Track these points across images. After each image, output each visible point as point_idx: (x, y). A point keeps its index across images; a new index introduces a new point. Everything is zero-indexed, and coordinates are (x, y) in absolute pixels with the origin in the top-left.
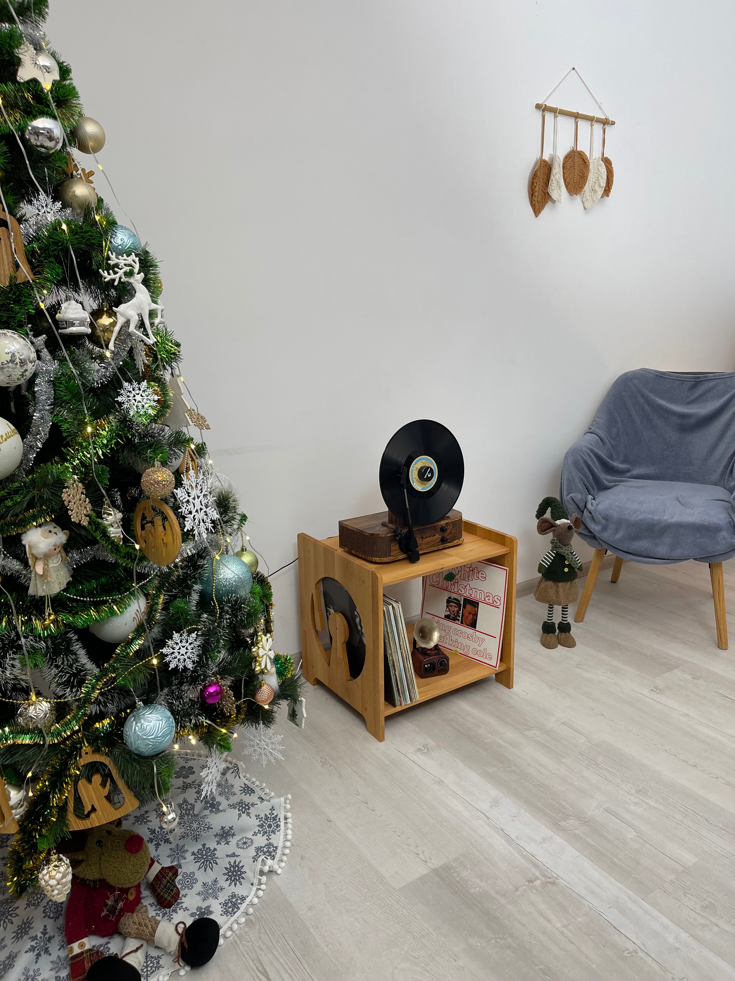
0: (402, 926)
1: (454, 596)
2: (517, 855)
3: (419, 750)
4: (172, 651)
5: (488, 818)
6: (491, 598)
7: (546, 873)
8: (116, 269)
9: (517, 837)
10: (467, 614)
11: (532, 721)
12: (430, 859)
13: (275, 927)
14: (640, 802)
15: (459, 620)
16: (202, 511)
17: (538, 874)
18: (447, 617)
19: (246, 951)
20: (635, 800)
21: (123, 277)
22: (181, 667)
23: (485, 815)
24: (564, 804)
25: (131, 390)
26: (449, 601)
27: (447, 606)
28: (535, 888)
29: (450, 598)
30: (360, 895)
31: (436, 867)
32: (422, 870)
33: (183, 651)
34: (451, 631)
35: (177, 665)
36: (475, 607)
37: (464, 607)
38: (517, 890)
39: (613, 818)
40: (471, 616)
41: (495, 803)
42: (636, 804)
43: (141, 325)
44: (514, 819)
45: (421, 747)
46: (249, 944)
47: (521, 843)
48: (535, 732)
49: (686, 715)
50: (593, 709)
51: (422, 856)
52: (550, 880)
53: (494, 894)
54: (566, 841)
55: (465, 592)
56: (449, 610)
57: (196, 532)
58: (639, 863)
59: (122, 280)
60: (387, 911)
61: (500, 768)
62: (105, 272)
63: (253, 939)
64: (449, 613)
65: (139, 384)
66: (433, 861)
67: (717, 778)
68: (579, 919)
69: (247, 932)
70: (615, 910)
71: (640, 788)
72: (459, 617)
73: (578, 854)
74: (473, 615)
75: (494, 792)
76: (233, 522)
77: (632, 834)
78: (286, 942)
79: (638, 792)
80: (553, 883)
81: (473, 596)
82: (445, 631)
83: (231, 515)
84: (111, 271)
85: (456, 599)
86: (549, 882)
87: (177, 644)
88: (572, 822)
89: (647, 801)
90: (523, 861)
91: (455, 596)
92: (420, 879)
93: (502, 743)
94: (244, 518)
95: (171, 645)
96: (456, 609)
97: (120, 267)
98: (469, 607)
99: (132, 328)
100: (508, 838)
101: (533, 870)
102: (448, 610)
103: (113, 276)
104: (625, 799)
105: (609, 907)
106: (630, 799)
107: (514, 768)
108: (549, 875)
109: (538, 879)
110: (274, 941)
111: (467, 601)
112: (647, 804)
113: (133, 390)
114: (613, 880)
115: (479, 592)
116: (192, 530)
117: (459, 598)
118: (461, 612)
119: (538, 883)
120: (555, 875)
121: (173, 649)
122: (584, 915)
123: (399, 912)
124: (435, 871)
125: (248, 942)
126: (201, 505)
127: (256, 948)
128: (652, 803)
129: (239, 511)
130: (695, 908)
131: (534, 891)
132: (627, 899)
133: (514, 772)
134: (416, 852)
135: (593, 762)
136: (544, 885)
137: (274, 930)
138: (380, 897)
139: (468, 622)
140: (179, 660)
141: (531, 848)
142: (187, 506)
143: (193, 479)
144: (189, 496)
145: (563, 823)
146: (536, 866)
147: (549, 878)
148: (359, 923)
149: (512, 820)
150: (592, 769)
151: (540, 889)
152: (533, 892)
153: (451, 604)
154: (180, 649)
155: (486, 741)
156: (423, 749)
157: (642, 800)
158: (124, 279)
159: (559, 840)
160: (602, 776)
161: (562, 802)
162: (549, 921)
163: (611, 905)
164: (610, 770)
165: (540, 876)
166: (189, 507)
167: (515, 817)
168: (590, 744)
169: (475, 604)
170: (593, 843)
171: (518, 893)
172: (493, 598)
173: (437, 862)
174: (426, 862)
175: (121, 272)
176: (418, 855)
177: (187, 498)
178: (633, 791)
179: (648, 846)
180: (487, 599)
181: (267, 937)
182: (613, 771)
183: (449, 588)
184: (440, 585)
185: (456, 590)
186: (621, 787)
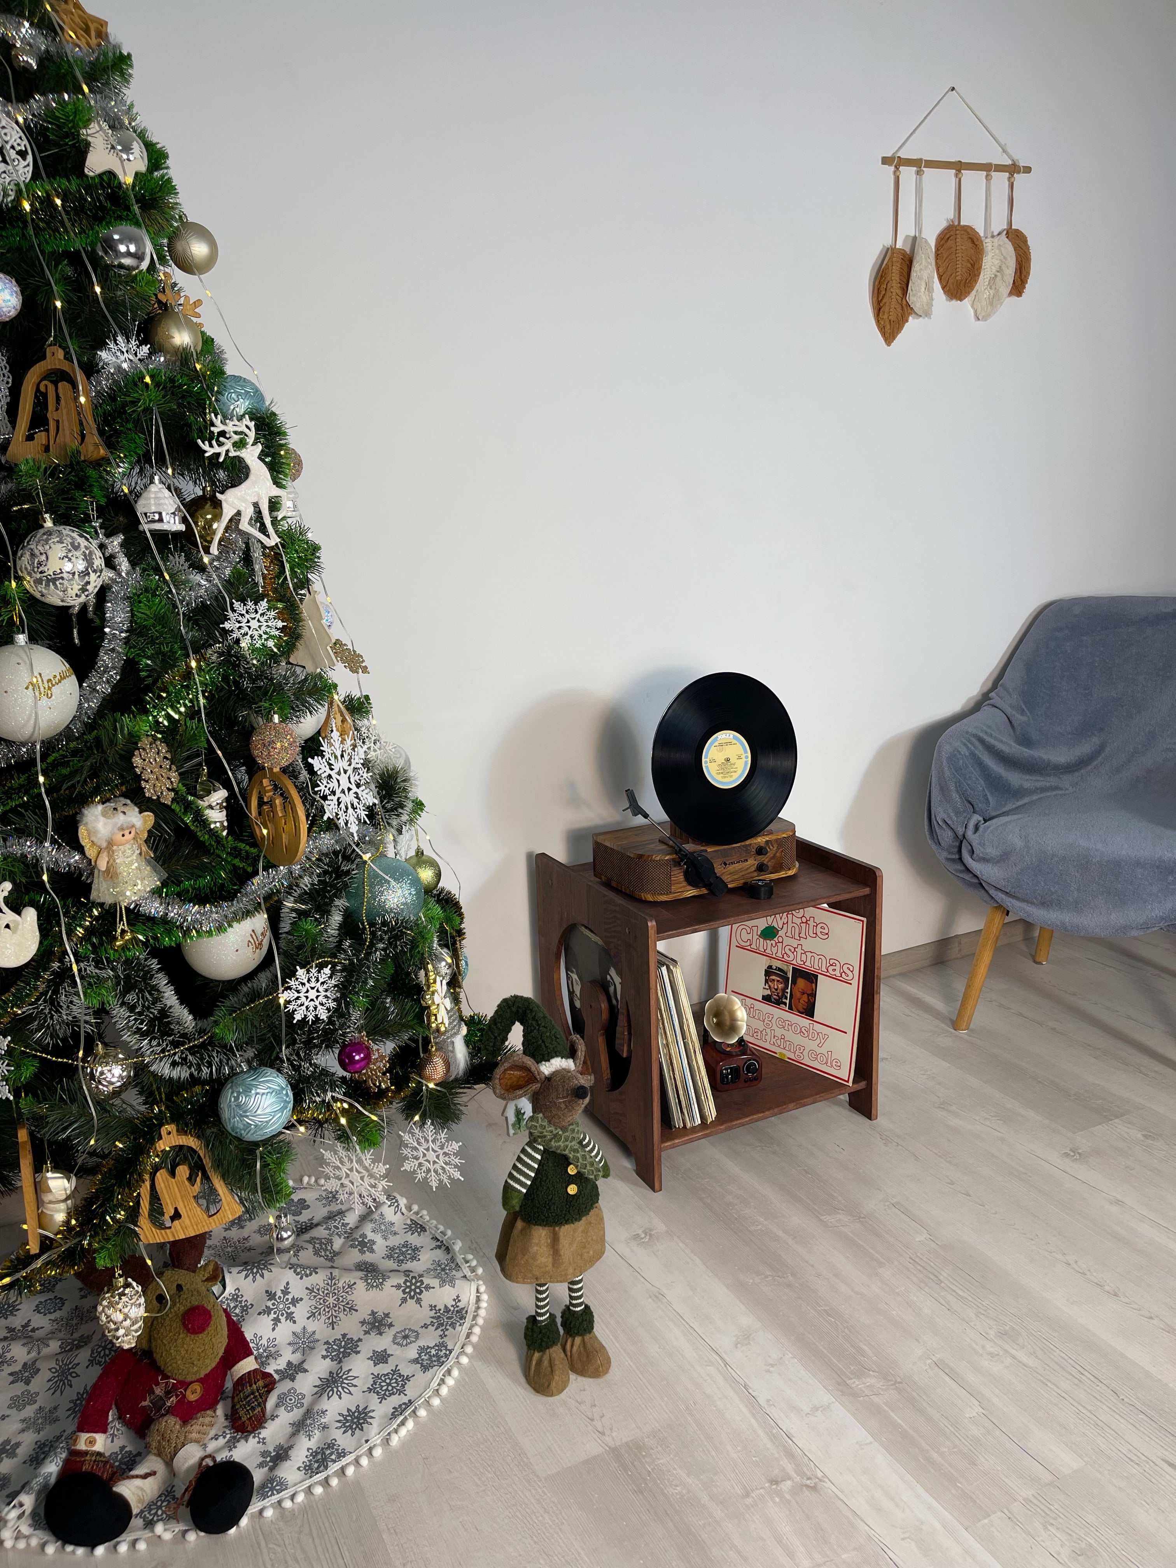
0: (535, 1542)
1: (776, 964)
2: (761, 1432)
3: (636, 1237)
5: (726, 1364)
6: (837, 968)
7: (805, 1469)
8: (221, 439)
9: (768, 1401)
10: (798, 994)
11: (840, 1198)
12: (611, 1429)
13: (327, 1525)
14: (1001, 1353)
15: (785, 1004)
16: (351, 792)
17: (790, 1468)
18: (766, 999)
19: (271, 1560)
20: (992, 1350)
21: (232, 449)
23: (722, 1358)
24: (866, 1348)
25: (244, 612)
26: (769, 972)
27: (766, 981)
28: (780, 1495)
30: (478, 1482)
31: (618, 1443)
32: (592, 1447)
34: (774, 1021)
36: (812, 982)
37: (794, 982)
38: (747, 1495)
39: (947, 1378)
40: (805, 998)
41: (745, 1338)
42: (992, 1355)
44: (772, 1369)
45: (640, 1232)
46: (279, 1550)
47: (774, 1412)
48: (841, 1217)
49: (1118, 1202)
50: (952, 1183)
51: (598, 1424)
52: (808, 1482)
53: (705, 1499)
54: (854, 1415)
55: (795, 958)
56: (769, 986)
58: (973, 1463)
59: (231, 454)
60: (518, 1514)
61: (767, 1277)
63: (287, 1542)
64: (768, 992)
65: (256, 604)
66: (614, 1434)
67: (1151, 1318)
68: (845, 1556)
69: (280, 1529)
70: (913, 1544)
71: (1007, 1328)
72: (786, 998)
73: (870, 1439)
74: (809, 995)
75: (747, 1319)
76: (400, 811)
77: (974, 1410)
78: (338, 1552)
79: (1002, 1335)
80: (814, 1488)
82: (764, 1021)
83: (397, 800)
85: (780, 970)
86: (807, 1486)
88: (870, 1381)
89: (1014, 1352)
90: (769, 1445)
91: (778, 964)
92: (586, 1462)
93: (780, 1233)
94: (419, 805)
96: (780, 986)
97: (227, 435)
98: (801, 982)
99: (244, 523)
100: (752, 1402)
101: (785, 1462)
102: (767, 987)
103: (217, 449)
104: (974, 1345)
105: (903, 1539)
106: (983, 1347)
107: (791, 1278)
108: (809, 1473)
109: (789, 1479)
110: (319, 1549)
111: (799, 973)
112: (1014, 1357)
113: (247, 612)
114: (921, 1491)
115: (817, 958)
117: (785, 968)
118: (789, 991)
119: (786, 1486)
120: (820, 1474)
122: (855, 1549)
123: (537, 1517)
124: (615, 1452)
125: (279, 1546)
126: (350, 782)
127: (288, 1558)
129: (411, 796)
130: (1059, 1553)
131: (777, 1500)
132: (938, 1526)
133: (789, 1286)
134: (589, 1414)
135: (932, 1277)
136: (798, 1489)
137: (324, 1530)
138: (510, 1489)
139: (800, 1007)
141: (790, 1424)
145: (855, 1383)
146: (790, 1454)
147: (809, 1479)
148: (466, 1530)
149: (768, 1371)
150: (927, 1289)
151: (788, 1496)
152: (774, 1502)
153: (773, 977)
155: (752, 1228)
156: (643, 1236)
157: (1006, 1351)
158: (232, 454)
159: (840, 1413)
160: (943, 1302)
161: (861, 1345)
162: (791, 1555)
163: (907, 1535)
164: (960, 1292)
165: (793, 1474)
167: (772, 1366)
168: (933, 1246)
169: (811, 978)
170: (900, 1422)
171: (749, 1501)
172: (842, 968)
173: (621, 1436)
174: (603, 1434)
175: (228, 445)
176: (592, 1420)
178: (992, 1333)
179: (998, 1432)
180: (830, 969)
181: (311, 1541)
182: (965, 1295)
183: (768, 951)
184: (753, 946)
185: (779, 954)
186: (972, 1324)
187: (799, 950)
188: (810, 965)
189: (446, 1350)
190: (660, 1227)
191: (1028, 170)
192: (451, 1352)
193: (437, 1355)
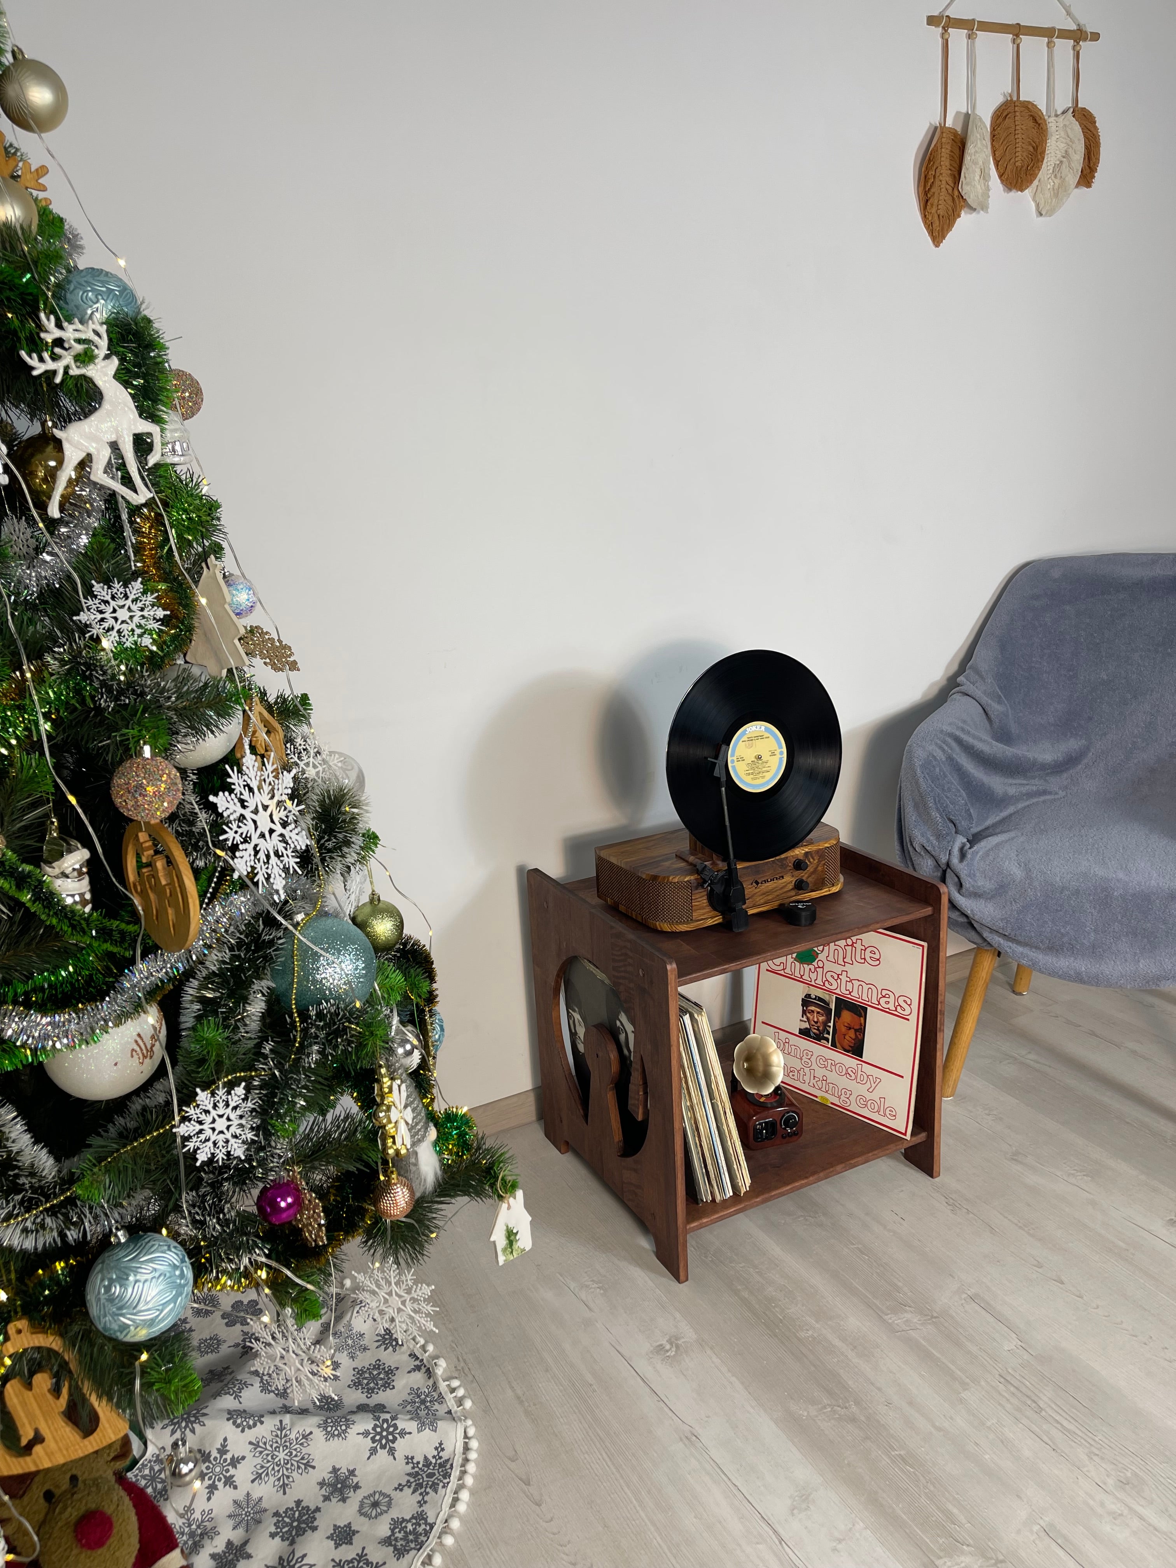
1: (815, 992)
3: (660, 1349)
4: (198, 1127)
5: (781, 1540)
6: (892, 1000)
8: (57, 350)
10: (844, 1029)
11: (909, 1292)
14: (1126, 1511)
15: (827, 1040)
16: (274, 835)
18: (805, 1033)
20: (1112, 1507)
21: (73, 365)
22: (220, 1156)
23: (774, 1531)
25: (108, 598)
26: (806, 1002)
27: (804, 1012)
29: (808, 996)
33: (221, 1124)
34: (813, 1059)
35: (213, 1154)
36: (860, 1016)
37: (838, 1014)
40: (852, 1034)
41: (802, 1500)
42: (1115, 1516)
43: (118, 466)
44: (839, 1546)
45: (664, 1343)
48: (909, 1316)
50: (1039, 1266)
55: (839, 986)
56: (808, 1018)
57: (260, 878)
59: (71, 372)
61: (824, 1407)
62: (35, 355)
64: (807, 1025)
65: (125, 586)
71: (1129, 1474)
72: (828, 1033)
74: (856, 1031)
75: (802, 1470)
76: (345, 849)
79: (1123, 1484)
81: (855, 994)
82: (801, 1059)
83: (340, 836)
84: (46, 355)
85: (820, 999)
87: (207, 1112)
89: (1143, 1511)
91: (819, 993)
93: (836, 1342)
94: (372, 839)
95: (195, 1117)
96: (821, 1018)
97: (66, 345)
98: (847, 1016)
99: (98, 474)
102: (805, 1019)
103: (50, 365)
107: (854, 1408)
111: (843, 1004)
113: (113, 598)
115: (866, 987)
116: (252, 874)
117: (826, 997)
118: (831, 1024)
121: (200, 1123)
126: (272, 821)
128: (1149, 1513)
129: (362, 827)
133: (853, 1420)
135: (1029, 1402)
139: (846, 1044)
140: (215, 1143)
142: (239, 827)
143: (252, 774)
144: (244, 807)
149: (834, 1549)
150: (1025, 1421)
153: (813, 1008)
154: (214, 1121)
155: (801, 1334)
156: (668, 1347)
158: (74, 371)
160: (1045, 1438)
164: (1067, 1427)
166: (244, 829)
168: (1027, 1357)
169: (860, 1011)
172: (897, 999)
175: (67, 359)
177: (240, 811)
178: (1110, 1481)
180: (883, 1001)
182: (1073, 1428)
183: (806, 977)
184: (788, 971)
185: (819, 982)
186: (1085, 1470)
187: (843, 977)
188: (857, 995)
189: (426, 1524)
190: (689, 1334)
191: (1095, 37)
192: (432, 1527)
193: (414, 1532)
